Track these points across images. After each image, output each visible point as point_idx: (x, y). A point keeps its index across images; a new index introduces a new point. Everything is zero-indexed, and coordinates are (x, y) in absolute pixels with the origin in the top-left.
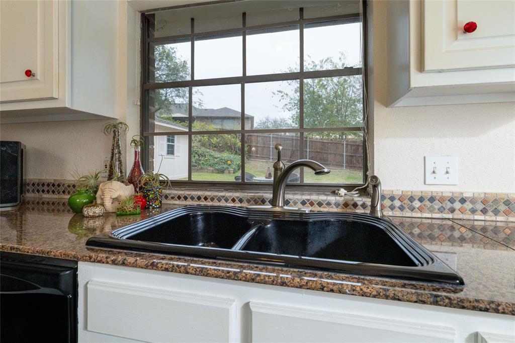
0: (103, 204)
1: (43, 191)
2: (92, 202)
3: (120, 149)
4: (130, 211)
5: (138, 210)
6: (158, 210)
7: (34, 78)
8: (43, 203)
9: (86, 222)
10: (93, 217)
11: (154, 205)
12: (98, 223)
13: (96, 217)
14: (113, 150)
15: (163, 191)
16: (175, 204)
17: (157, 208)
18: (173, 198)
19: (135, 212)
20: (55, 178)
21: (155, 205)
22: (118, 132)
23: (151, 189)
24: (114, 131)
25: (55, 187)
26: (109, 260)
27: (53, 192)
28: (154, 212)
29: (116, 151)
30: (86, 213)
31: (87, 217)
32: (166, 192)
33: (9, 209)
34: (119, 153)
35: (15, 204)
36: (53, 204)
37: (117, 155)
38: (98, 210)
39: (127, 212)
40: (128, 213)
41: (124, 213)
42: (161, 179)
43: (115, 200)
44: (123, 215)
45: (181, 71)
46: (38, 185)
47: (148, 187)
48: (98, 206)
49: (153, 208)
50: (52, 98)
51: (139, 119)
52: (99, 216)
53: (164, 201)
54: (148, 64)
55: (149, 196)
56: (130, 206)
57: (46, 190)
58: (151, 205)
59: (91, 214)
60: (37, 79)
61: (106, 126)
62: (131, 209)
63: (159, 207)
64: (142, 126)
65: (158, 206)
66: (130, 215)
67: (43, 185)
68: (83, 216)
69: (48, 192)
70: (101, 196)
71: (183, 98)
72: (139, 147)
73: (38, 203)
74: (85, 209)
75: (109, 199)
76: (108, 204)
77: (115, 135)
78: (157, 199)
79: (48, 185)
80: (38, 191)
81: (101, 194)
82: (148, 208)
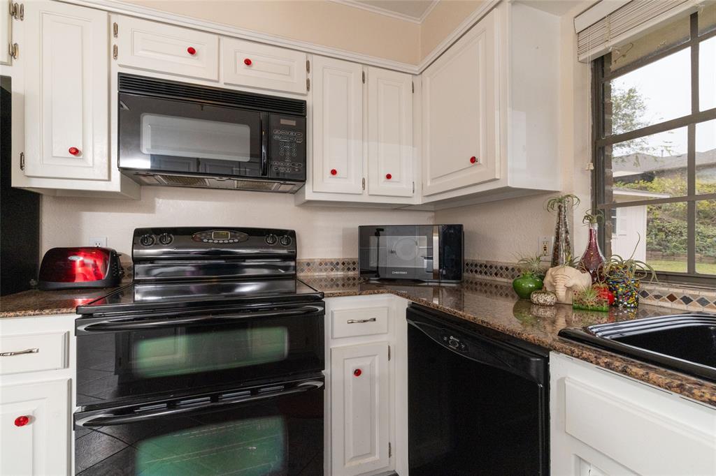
0: (555, 293)
1: (476, 272)
2: (540, 288)
3: (568, 227)
4: (592, 305)
5: (605, 307)
6: (632, 311)
7: (477, 163)
8: (476, 283)
9: (535, 310)
10: (543, 306)
11: (626, 303)
12: (549, 313)
13: (547, 306)
14: (558, 229)
15: (641, 285)
16: (664, 307)
17: (631, 308)
18: (657, 297)
19: (600, 309)
20: (486, 259)
21: (628, 304)
22: (565, 207)
23: (621, 280)
24: (560, 207)
25: (487, 268)
26: (600, 361)
27: (486, 273)
28: (625, 312)
29: (563, 230)
30: (535, 300)
31: (536, 304)
32: (647, 287)
33: (454, 285)
34: (567, 232)
35: (458, 281)
36: (486, 285)
37: (563, 235)
38: (549, 299)
39: (587, 306)
40: (590, 307)
41: (584, 307)
42: (637, 268)
43: (569, 289)
44: (582, 309)
45: (624, 106)
46: (472, 265)
47: (615, 277)
48: (548, 294)
49: (625, 307)
50: (495, 180)
51: (590, 188)
52: (551, 306)
53: (642, 300)
54: (604, 112)
55: (616, 289)
56: (591, 299)
57: (479, 270)
58: (622, 303)
59: (541, 301)
60: (480, 164)
61: (550, 201)
62: (594, 304)
63: (634, 307)
64: (594, 197)
65: (632, 305)
66: (592, 310)
67: (476, 265)
68: (532, 303)
69: (481, 272)
70: (551, 283)
71: (630, 147)
72: (597, 224)
73: (472, 283)
74: (534, 295)
75: (563, 287)
76: (561, 293)
77: (560, 211)
78: (632, 296)
79: (481, 266)
80: (472, 271)
81: (551, 281)
82: (617, 306)
